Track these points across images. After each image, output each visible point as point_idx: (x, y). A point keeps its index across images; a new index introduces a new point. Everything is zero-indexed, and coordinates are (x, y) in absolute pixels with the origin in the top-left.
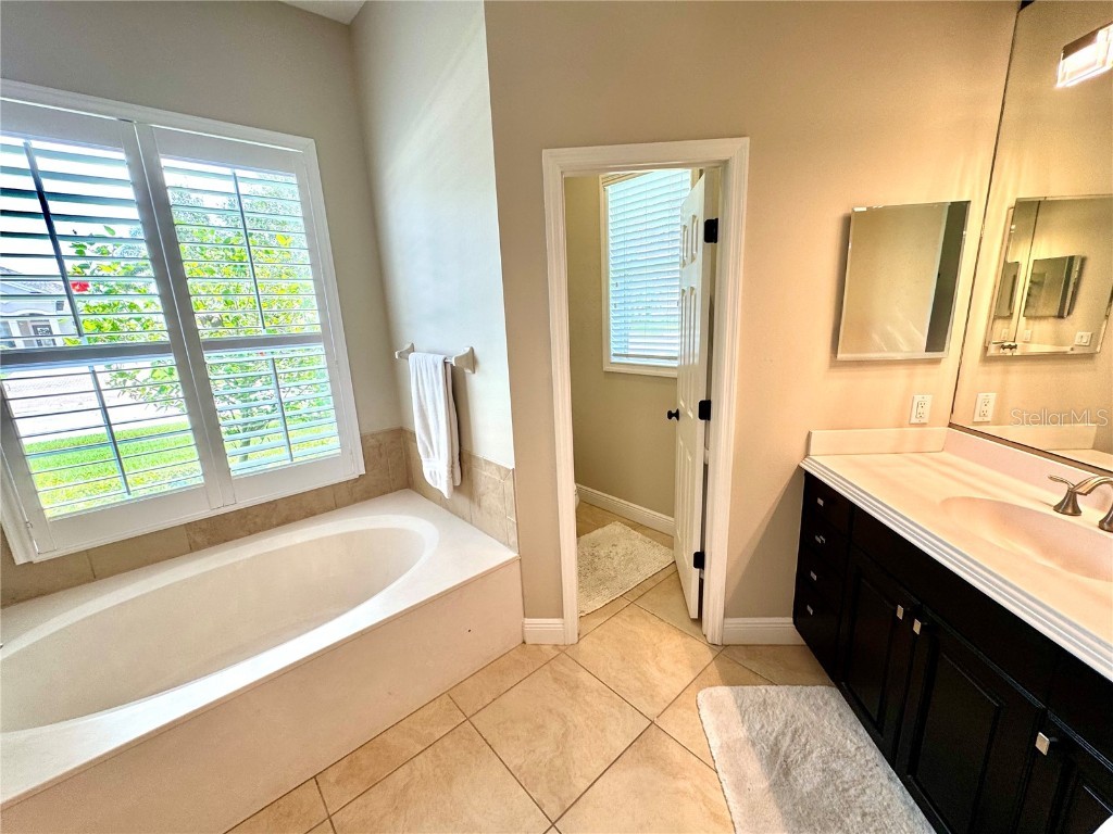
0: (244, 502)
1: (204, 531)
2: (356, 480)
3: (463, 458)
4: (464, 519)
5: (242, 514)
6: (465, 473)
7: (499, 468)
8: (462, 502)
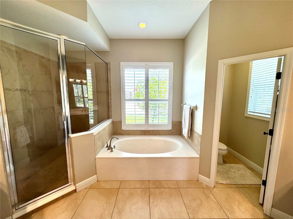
0: (150, 129)
1: (143, 132)
2: (169, 130)
3: (191, 130)
4: (190, 145)
5: (149, 131)
6: (191, 134)
7: (198, 134)
8: (190, 141)
